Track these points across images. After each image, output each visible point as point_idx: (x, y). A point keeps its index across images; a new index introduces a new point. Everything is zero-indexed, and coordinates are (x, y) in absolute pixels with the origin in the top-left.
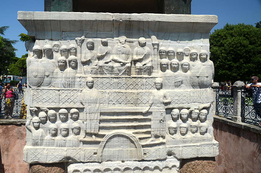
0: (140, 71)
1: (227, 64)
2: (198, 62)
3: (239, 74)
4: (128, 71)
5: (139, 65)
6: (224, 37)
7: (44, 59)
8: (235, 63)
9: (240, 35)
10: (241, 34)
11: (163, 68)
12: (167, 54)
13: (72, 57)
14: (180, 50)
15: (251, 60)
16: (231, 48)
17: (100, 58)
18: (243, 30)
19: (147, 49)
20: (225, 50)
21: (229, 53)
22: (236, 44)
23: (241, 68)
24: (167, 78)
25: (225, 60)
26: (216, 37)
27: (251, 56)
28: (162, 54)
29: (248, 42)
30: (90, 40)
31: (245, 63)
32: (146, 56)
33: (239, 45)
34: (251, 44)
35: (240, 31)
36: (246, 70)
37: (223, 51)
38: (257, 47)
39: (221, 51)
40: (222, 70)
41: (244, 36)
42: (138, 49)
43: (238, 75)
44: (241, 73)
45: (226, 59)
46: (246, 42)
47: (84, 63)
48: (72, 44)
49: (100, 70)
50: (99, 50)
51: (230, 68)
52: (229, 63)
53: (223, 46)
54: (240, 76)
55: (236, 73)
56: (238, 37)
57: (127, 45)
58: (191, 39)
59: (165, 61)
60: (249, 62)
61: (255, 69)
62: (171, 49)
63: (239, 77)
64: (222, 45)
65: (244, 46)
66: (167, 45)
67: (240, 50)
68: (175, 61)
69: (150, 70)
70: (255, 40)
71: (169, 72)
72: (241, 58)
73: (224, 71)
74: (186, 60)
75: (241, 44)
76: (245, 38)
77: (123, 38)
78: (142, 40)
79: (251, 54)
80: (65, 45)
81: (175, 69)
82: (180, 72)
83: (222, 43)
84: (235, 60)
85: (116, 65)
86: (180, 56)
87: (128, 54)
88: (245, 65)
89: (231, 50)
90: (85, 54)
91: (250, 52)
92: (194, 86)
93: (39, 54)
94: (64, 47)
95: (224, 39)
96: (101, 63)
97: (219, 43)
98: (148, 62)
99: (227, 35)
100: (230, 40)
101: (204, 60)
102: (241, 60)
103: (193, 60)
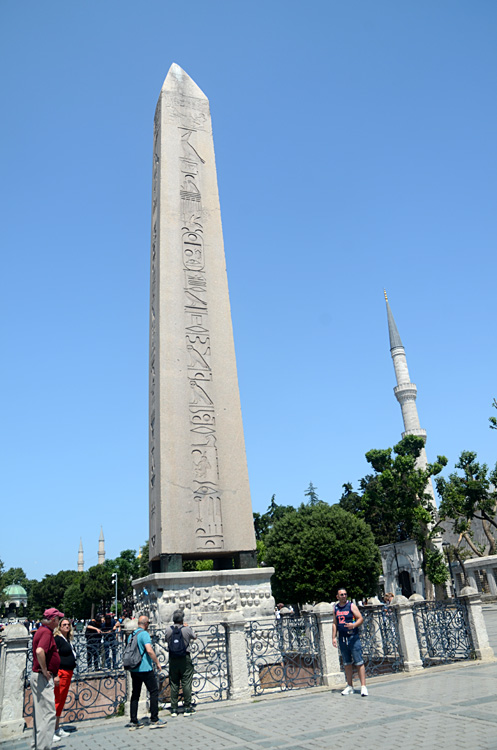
0: (230, 607)
1: (308, 573)
2: (265, 598)
3: (328, 588)
4: (222, 609)
5: (228, 603)
6: (299, 528)
7: (170, 603)
8: (320, 570)
9: (322, 524)
10: (324, 523)
11: (243, 604)
12: (245, 595)
13: (188, 601)
14: (253, 592)
15: (342, 564)
16: (311, 547)
17: (204, 601)
18: (325, 516)
19: (233, 592)
20: (301, 549)
21: (309, 554)
22: (316, 540)
23: (329, 578)
24: (245, 611)
25: (303, 566)
26: (286, 527)
27: (341, 559)
28: (242, 595)
29: (335, 536)
30: (198, 589)
31: (334, 569)
32: (232, 598)
33: (321, 541)
34: (339, 538)
35: (322, 517)
36: (337, 581)
37: (299, 551)
38: (347, 542)
39: (296, 551)
40: (301, 583)
41: (329, 526)
42: (227, 593)
43: (326, 590)
44: (330, 586)
45: (305, 564)
46: (331, 536)
47: (195, 605)
48: (187, 593)
49: (206, 609)
50: (204, 595)
51: (312, 580)
52: (310, 570)
53: (299, 543)
54: (329, 592)
55: (322, 586)
56: (319, 528)
57: (220, 591)
58: (259, 584)
59: (244, 599)
60: (340, 569)
61: (350, 578)
62: (247, 591)
63: (327, 594)
64: (296, 541)
65: (329, 543)
66: (245, 589)
67: (323, 549)
68: (250, 599)
69: (235, 607)
70: (344, 532)
71: (247, 606)
72: (327, 562)
73: (304, 586)
74: (257, 598)
75: (324, 539)
76: (329, 529)
77: (218, 586)
78: (229, 586)
79: (341, 555)
80: (183, 593)
81: (250, 605)
82: (254, 606)
83: (295, 538)
84: (319, 566)
85: (215, 605)
86: (253, 595)
87: (221, 597)
88: (334, 573)
89: (312, 550)
90: (195, 599)
91: (340, 551)
92: (263, 615)
93: (167, 600)
94: (182, 595)
95: (298, 531)
96: (206, 604)
97: (292, 538)
98: (234, 601)
99: (304, 524)
100: (307, 532)
101: (268, 597)
102: (328, 566)
103: (261, 597)
